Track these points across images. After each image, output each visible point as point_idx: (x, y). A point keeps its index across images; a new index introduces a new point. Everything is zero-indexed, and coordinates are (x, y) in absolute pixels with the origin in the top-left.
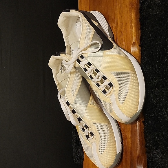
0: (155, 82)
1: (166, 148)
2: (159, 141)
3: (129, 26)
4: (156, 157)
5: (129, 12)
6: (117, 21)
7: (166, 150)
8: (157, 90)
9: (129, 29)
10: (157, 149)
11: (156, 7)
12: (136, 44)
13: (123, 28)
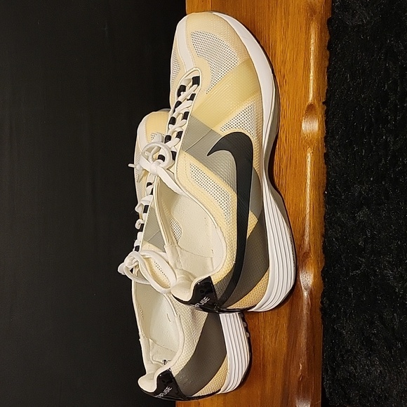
0: (360, 192)
1: (391, 352)
2: (374, 334)
3: (301, 63)
4: (369, 373)
5: (304, 29)
6: (275, 45)
7: (392, 356)
8: (365, 209)
9: (300, 72)
10: (370, 355)
11: (360, 7)
12: (315, 110)
13: (288, 66)
